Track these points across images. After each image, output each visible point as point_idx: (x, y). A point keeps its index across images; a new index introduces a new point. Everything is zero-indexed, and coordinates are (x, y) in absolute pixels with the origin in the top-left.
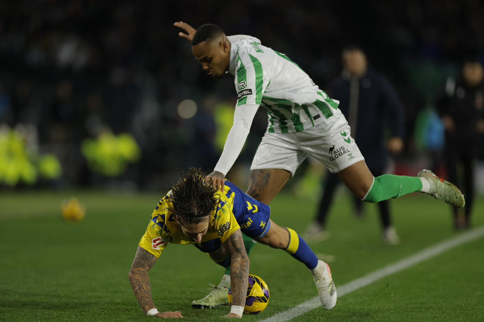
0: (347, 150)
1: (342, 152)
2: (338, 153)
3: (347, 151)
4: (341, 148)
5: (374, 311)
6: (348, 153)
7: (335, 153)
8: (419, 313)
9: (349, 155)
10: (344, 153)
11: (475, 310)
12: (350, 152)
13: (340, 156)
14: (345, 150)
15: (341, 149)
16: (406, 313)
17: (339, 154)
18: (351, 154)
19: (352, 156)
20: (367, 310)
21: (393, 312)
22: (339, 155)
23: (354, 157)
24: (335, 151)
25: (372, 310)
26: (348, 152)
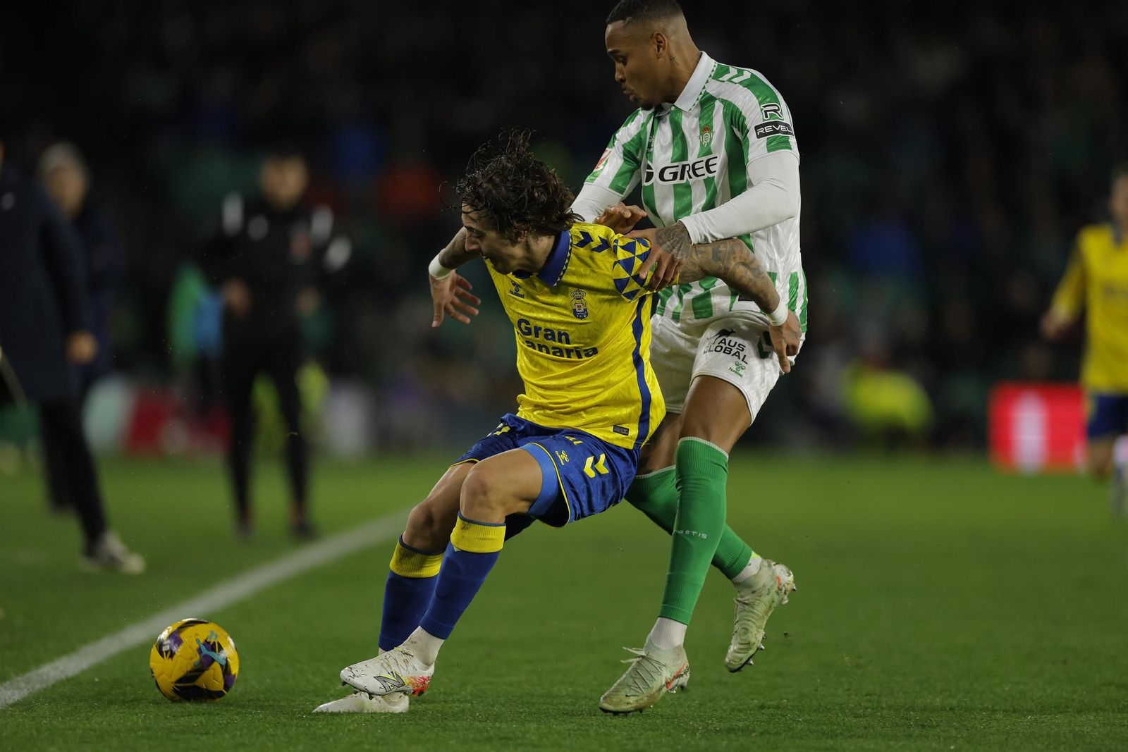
0: (745, 356)
1: (734, 350)
2: (727, 346)
3: (742, 357)
4: (739, 345)
5: (98, 733)
6: (740, 362)
7: (721, 342)
8: (205, 736)
9: (736, 364)
10: (734, 354)
11: (333, 728)
12: (743, 364)
13: (724, 352)
14: (742, 355)
15: (737, 346)
16: (174, 736)
17: (726, 348)
18: (743, 369)
19: (741, 372)
20: (81, 731)
21: (142, 735)
22: (725, 350)
23: (741, 375)
24: (725, 339)
25: (95, 731)
26: (743, 360)
